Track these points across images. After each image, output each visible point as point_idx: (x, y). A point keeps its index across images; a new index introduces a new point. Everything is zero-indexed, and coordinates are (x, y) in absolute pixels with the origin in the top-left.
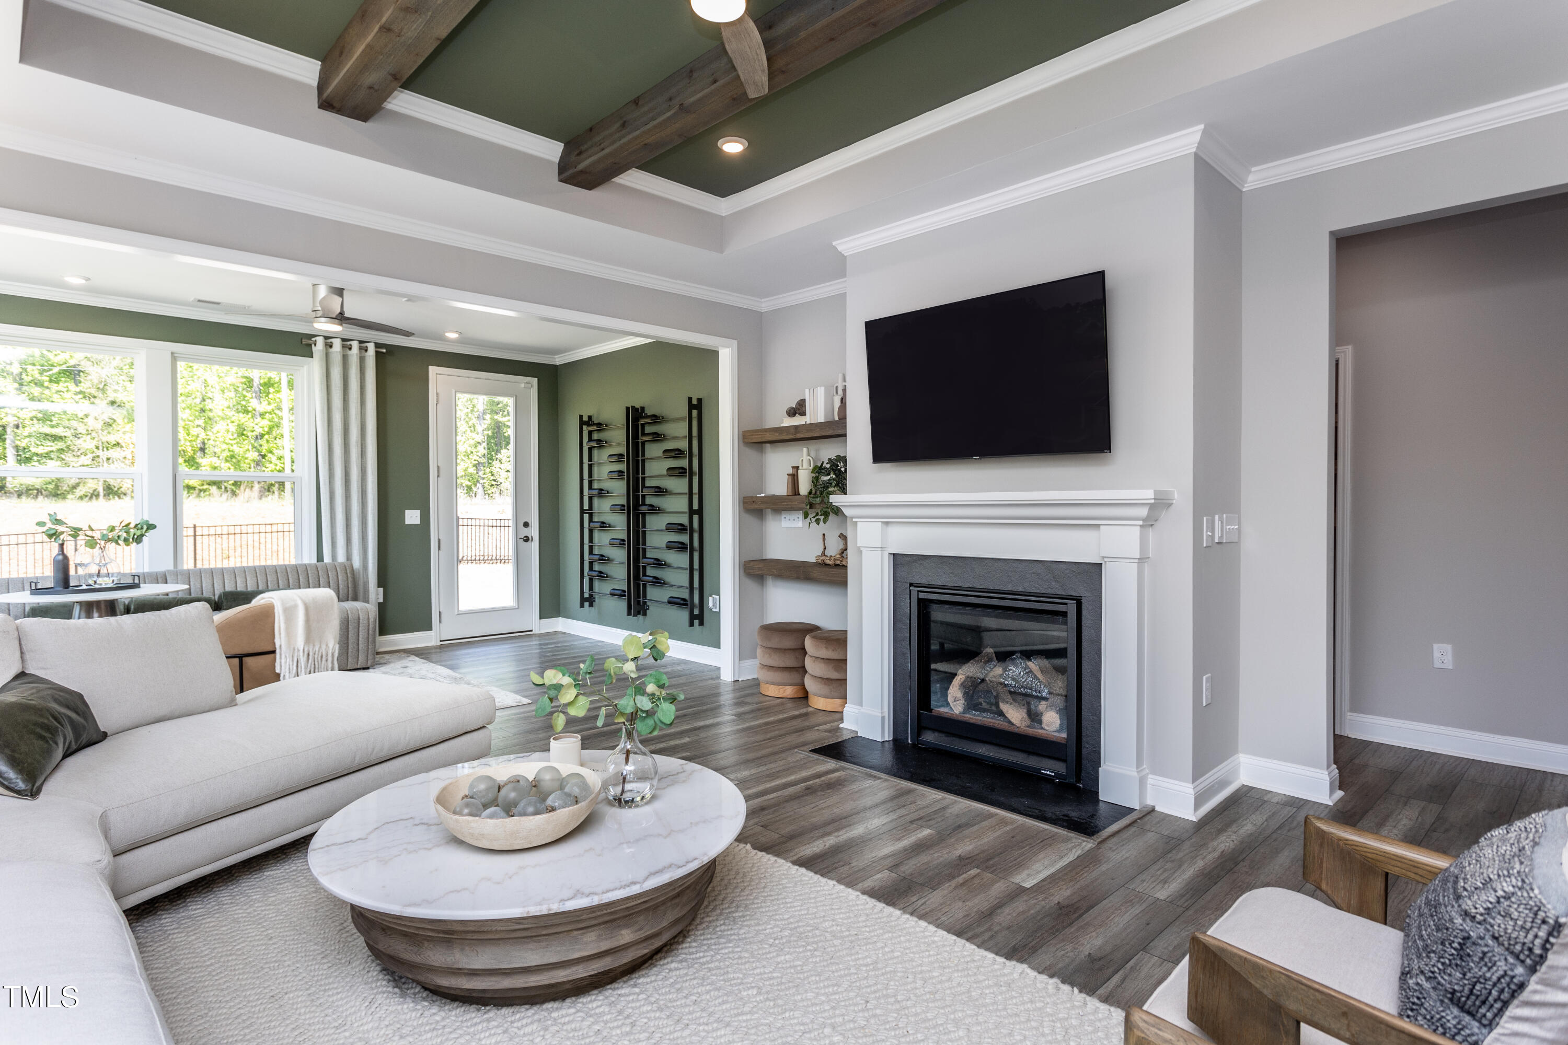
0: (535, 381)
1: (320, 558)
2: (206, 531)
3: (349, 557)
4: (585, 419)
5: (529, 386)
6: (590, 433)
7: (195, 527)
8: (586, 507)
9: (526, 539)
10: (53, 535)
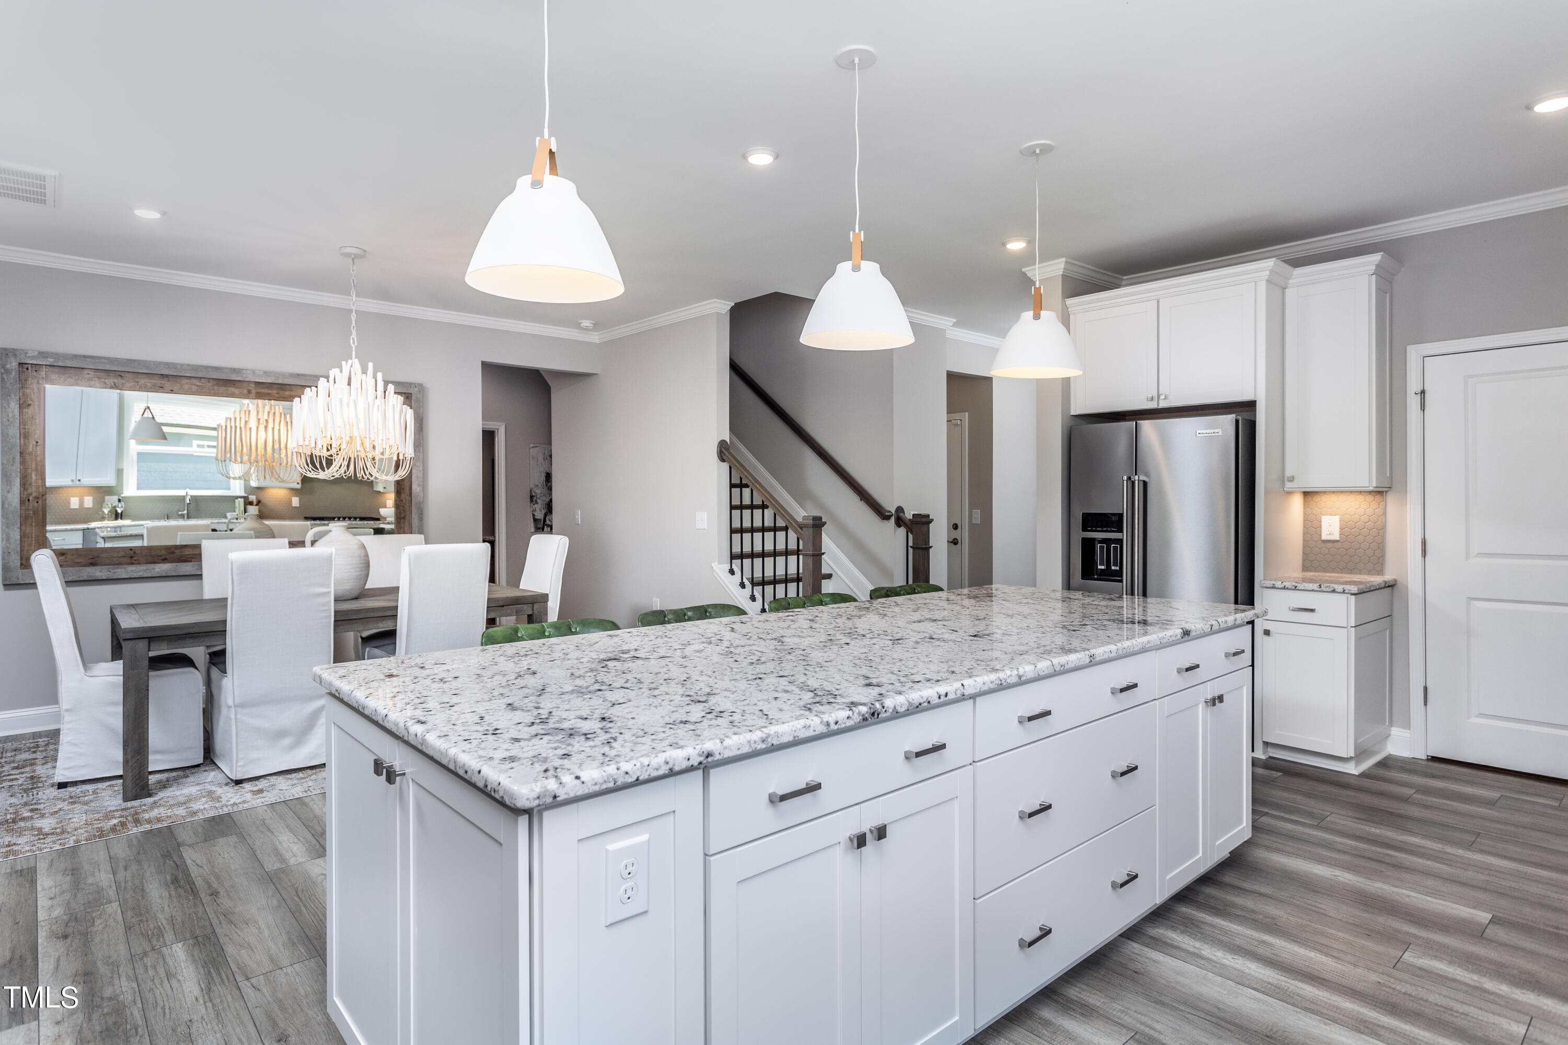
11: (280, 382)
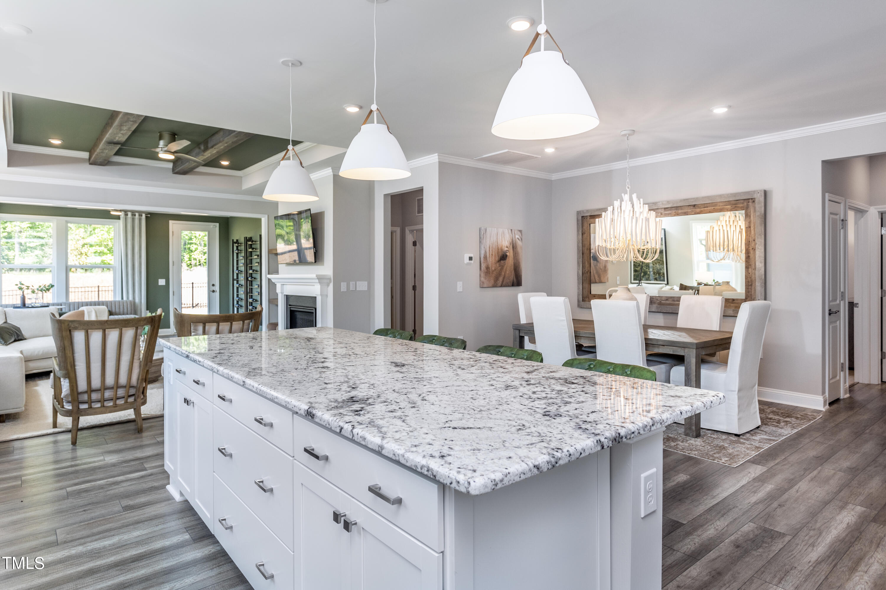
0: (218, 224)
1: (122, 298)
2: (104, 289)
3: (134, 298)
4: (235, 241)
5: (215, 227)
6: (237, 247)
7: (98, 287)
8: (235, 277)
9: (214, 291)
10: (20, 289)
11: (675, 206)
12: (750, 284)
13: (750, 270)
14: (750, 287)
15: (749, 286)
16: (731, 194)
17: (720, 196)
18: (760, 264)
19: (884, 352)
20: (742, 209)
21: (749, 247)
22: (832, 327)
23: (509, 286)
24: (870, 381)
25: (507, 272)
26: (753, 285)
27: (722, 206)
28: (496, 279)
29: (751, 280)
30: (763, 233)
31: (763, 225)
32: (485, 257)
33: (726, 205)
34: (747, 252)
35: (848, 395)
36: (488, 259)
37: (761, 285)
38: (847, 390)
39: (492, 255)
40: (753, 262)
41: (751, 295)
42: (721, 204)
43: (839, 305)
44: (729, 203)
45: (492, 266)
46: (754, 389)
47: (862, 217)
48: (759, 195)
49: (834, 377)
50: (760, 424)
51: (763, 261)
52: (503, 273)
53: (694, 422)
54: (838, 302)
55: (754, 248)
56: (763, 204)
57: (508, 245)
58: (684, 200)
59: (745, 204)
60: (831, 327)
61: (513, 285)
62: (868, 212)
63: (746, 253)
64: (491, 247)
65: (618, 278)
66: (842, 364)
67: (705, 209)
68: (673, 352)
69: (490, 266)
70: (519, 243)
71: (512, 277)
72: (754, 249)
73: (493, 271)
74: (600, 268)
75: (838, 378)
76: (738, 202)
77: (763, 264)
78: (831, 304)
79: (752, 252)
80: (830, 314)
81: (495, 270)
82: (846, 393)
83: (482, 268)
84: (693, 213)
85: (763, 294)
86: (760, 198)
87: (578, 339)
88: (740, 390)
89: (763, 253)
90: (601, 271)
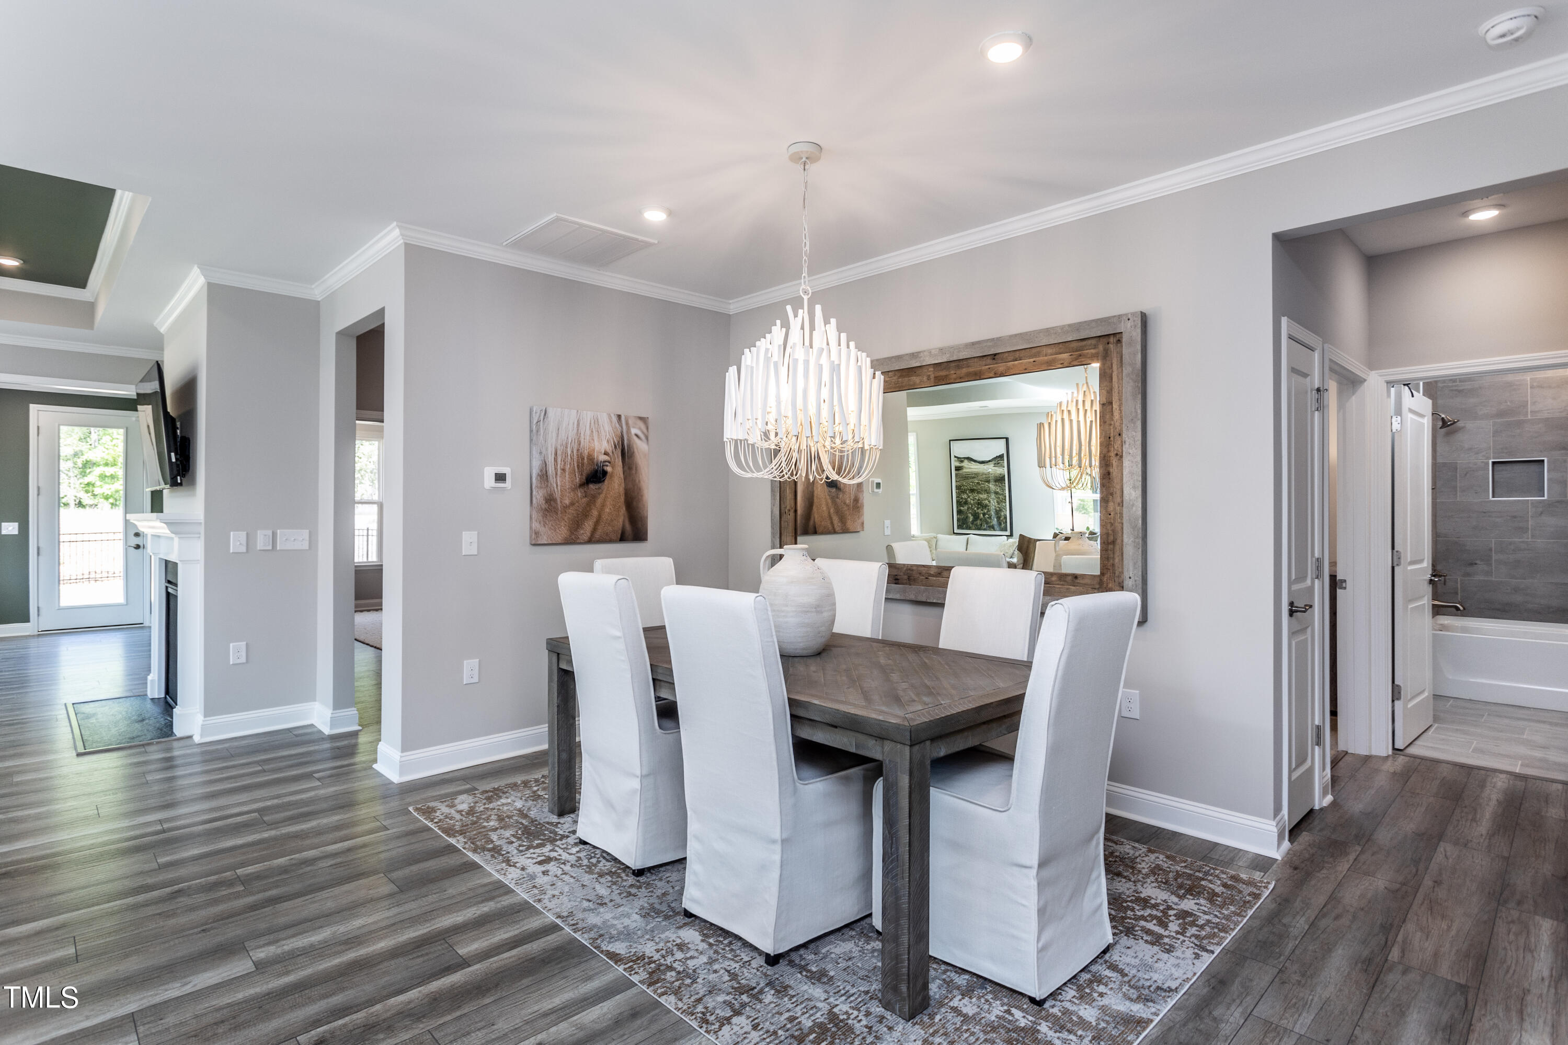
9: (138, 547)
12: (1111, 538)
13: (1111, 506)
14: (1111, 547)
15: (1108, 544)
16: (1069, 325)
17: (1048, 331)
18: (1133, 493)
19: (1397, 686)
20: (1094, 357)
21: (1109, 451)
22: (1296, 643)
23: (611, 541)
24: (1370, 748)
25: (607, 510)
26: (1119, 541)
27: (1052, 355)
28: (576, 525)
29: (1113, 531)
30: (1140, 416)
31: (1140, 396)
32: (544, 476)
33: (1060, 353)
34: (1105, 462)
35: (1329, 798)
36: (552, 480)
37: (1134, 542)
38: (1327, 785)
39: (564, 470)
40: (1118, 487)
41: (1113, 565)
42: (1050, 351)
43: (1311, 589)
44: (1064, 346)
45: (562, 496)
46: (1094, 842)
47: (1353, 394)
48: (1129, 324)
49: (1301, 760)
50: (1110, 939)
51: (1139, 484)
52: (595, 513)
53: (905, 970)
54: (1309, 582)
55: (1120, 453)
56: (1139, 347)
57: (609, 449)
58: (973, 344)
59: (1101, 348)
60: (1294, 643)
61: (623, 539)
62: (1365, 383)
63: (1101, 467)
64: (559, 453)
65: (887, 523)
66: (1318, 727)
67: (1016, 362)
68: (857, 746)
69: (558, 495)
70: (640, 446)
71: (621, 520)
72: (1120, 456)
73: (566, 507)
74: (845, 503)
75: (1308, 763)
76: (1084, 343)
77: (1139, 492)
78: (1295, 587)
79: (1114, 461)
80: (1291, 613)
81: (572, 504)
82: (1325, 794)
83: (534, 501)
84: (992, 375)
85: (1140, 564)
86: (1131, 332)
87: (660, 687)
88: (1042, 864)
89: (1140, 465)
90: (846, 508)
